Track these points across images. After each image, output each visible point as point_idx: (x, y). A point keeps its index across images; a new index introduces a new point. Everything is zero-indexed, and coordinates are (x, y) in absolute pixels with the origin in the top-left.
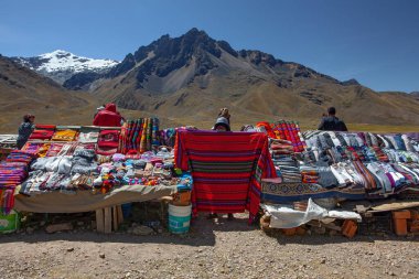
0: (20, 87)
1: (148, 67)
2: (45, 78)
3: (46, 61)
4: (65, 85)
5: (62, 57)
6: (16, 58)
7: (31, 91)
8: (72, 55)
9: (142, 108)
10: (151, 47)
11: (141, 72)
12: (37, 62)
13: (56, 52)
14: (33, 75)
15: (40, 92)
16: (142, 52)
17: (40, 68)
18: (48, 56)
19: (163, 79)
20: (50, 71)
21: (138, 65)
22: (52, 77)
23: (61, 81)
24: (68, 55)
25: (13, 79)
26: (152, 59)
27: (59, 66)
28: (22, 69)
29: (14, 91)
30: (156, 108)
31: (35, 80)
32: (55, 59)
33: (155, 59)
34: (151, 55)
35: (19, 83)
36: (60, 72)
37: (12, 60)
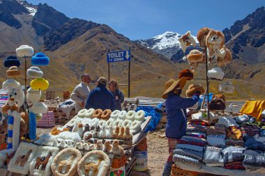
0: (141, 62)
1: (243, 39)
2: (158, 55)
3: (159, 41)
4: (172, 59)
5: (170, 37)
6: (138, 41)
7: (149, 65)
8: (178, 35)
9: (238, 77)
10: (246, 21)
11: (236, 44)
12: (152, 42)
13: (165, 34)
14: (149, 52)
15: (154, 66)
16: (238, 26)
17: (155, 46)
18: (160, 37)
19: (259, 49)
20: (161, 48)
21: (234, 38)
22: (163, 53)
23: (169, 56)
24: (175, 34)
25: (137, 57)
26: (247, 31)
27: (168, 44)
28: (143, 49)
29: (136, 65)
30: (252, 76)
31: (150, 56)
32: (165, 39)
33: (250, 30)
34: (246, 28)
35: (140, 59)
36: (169, 48)
37: (136, 42)
